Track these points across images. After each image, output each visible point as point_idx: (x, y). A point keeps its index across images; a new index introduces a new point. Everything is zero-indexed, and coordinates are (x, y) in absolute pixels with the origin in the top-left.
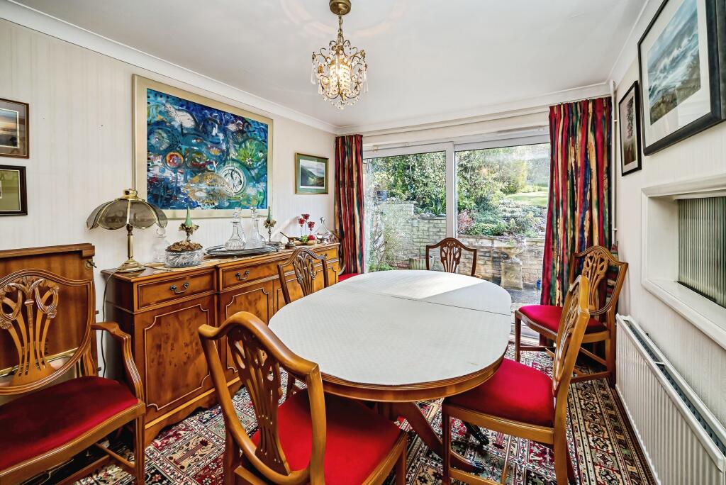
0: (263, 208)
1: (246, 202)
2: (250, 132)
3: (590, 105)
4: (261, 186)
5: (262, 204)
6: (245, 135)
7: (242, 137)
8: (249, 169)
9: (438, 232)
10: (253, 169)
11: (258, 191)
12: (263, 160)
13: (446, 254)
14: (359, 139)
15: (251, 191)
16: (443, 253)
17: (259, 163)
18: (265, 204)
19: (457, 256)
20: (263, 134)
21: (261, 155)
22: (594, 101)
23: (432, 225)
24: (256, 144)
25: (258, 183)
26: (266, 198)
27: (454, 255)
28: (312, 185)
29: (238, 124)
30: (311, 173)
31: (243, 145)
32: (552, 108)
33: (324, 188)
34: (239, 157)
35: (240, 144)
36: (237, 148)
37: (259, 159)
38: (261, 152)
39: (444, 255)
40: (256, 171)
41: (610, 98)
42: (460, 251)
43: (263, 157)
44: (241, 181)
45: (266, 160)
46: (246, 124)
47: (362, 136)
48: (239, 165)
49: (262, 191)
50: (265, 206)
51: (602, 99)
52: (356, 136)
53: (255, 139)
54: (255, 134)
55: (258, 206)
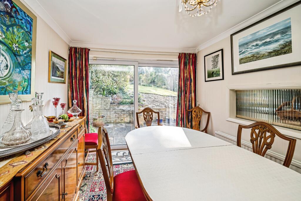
0: (27, 93)
1: (11, 88)
2: (17, 18)
3: (191, 55)
4: (26, 73)
5: (26, 90)
6: (12, 19)
7: (10, 21)
8: (15, 55)
9: (106, 104)
10: (20, 56)
11: (23, 77)
12: (28, 49)
13: (146, 116)
14: (87, 51)
15: (17, 78)
16: (145, 115)
17: (25, 52)
18: (28, 89)
19: (151, 117)
20: (28, 26)
21: (26, 44)
22: (192, 54)
23: (103, 101)
24: (23, 33)
25: (24, 70)
26: (30, 84)
27: (150, 116)
28: (58, 77)
29: (6, 5)
30: (58, 68)
31: (11, 29)
32: (180, 54)
33: (63, 79)
34: (6, 40)
35: (8, 27)
36: (5, 30)
37: (25, 48)
38: (27, 41)
39: (145, 117)
40: (22, 58)
41: (196, 54)
42: (152, 114)
43: (28, 47)
44: (7, 66)
45: (30, 50)
46: (14, 9)
47: (89, 50)
48: (6, 48)
49: (26, 77)
50: (28, 92)
51: (194, 54)
52: (85, 49)
53: (22, 28)
54: (22, 23)
55: (22, 91)
